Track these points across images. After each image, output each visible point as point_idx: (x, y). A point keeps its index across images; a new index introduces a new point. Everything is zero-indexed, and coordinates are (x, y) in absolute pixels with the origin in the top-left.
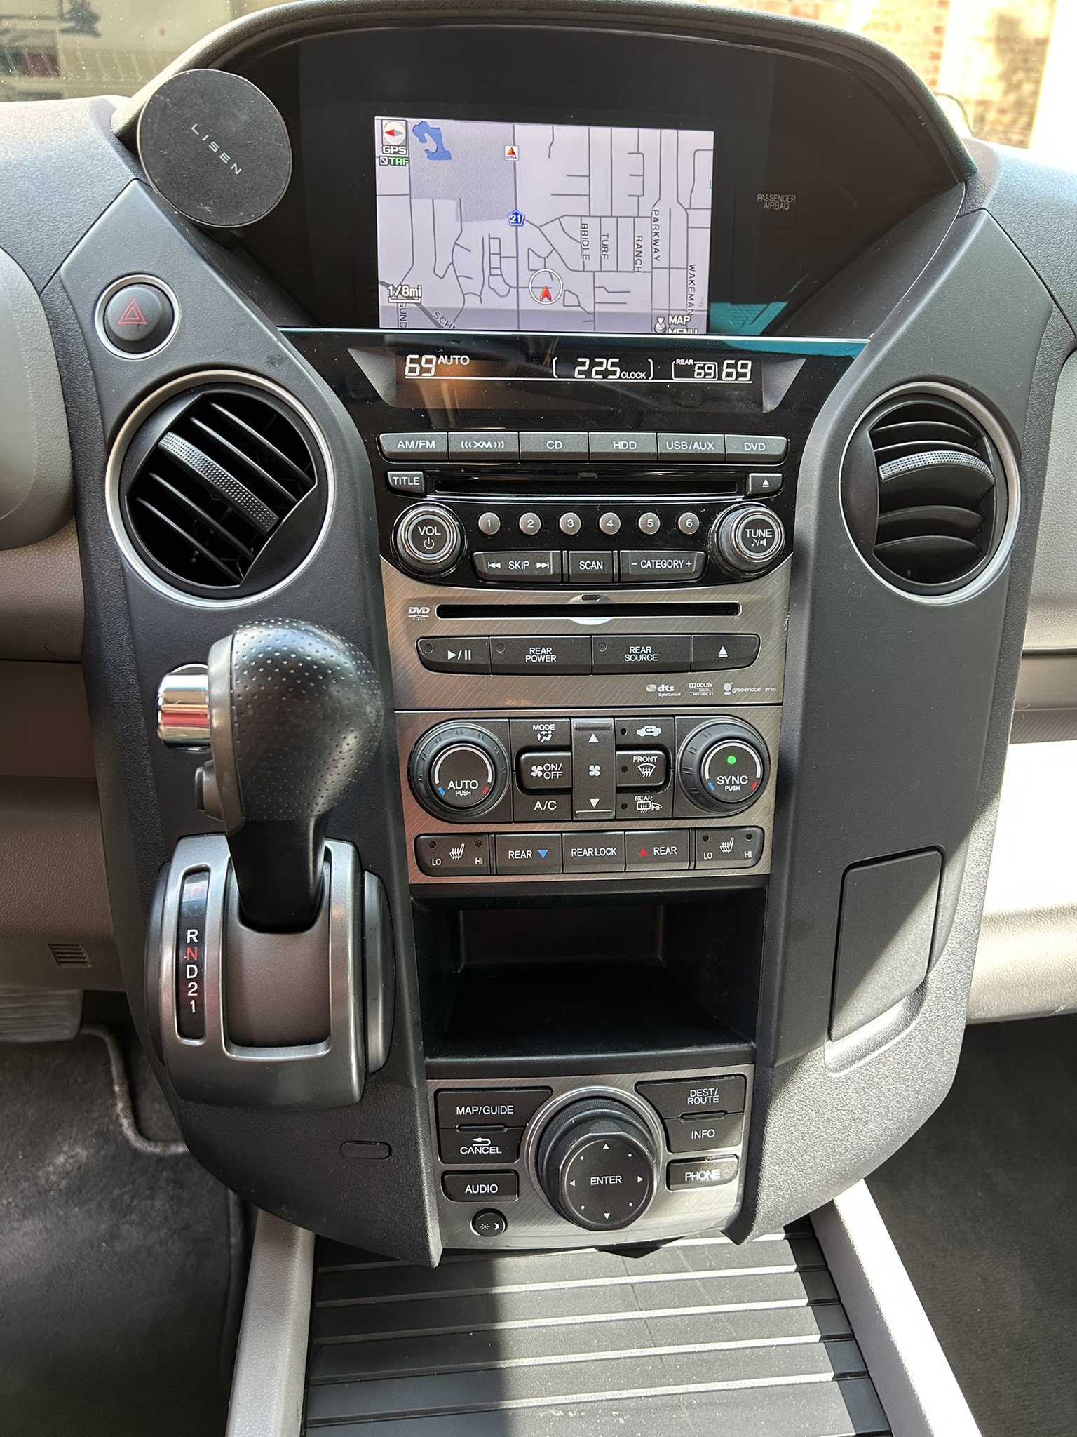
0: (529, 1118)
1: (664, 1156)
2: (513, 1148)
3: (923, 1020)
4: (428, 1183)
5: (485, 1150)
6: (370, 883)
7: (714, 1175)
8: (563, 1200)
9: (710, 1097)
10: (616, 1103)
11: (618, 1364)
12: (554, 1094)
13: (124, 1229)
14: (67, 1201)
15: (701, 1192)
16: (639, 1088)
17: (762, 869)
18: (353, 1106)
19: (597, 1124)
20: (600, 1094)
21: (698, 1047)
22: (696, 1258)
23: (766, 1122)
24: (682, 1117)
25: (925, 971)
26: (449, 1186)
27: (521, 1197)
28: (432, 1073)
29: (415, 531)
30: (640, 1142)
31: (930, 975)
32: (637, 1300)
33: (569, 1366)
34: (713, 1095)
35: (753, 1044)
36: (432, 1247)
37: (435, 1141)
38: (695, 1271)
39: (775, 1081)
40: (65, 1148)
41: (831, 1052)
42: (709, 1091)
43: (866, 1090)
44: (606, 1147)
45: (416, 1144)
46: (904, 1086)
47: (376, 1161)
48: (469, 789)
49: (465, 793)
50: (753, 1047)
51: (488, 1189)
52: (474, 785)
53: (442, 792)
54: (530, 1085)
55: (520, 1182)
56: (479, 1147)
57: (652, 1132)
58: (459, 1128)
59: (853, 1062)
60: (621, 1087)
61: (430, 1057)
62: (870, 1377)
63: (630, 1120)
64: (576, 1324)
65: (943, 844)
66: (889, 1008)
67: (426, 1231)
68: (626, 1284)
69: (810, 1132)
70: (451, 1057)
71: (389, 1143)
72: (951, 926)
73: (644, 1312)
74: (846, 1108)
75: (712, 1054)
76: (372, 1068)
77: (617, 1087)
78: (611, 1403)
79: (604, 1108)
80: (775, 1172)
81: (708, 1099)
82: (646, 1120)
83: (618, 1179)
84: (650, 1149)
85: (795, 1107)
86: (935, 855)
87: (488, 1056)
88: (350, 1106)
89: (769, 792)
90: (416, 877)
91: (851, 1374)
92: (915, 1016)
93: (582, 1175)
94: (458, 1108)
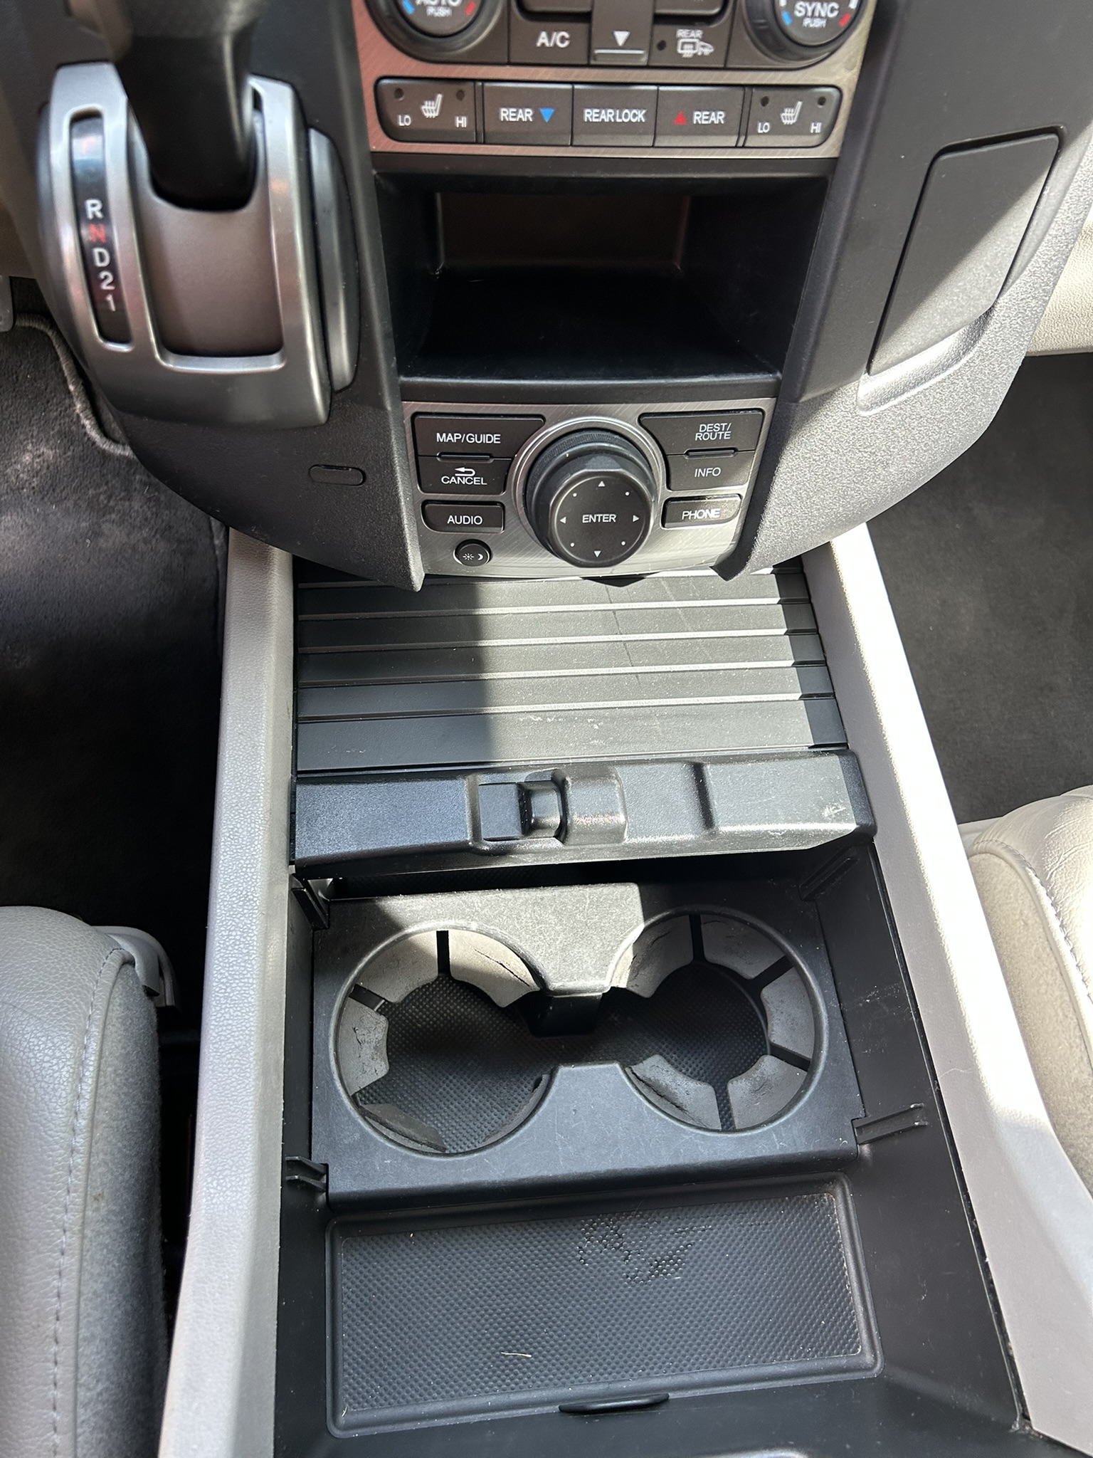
0: (518, 449)
1: (663, 493)
2: (500, 480)
3: (977, 354)
4: (407, 512)
5: (469, 481)
6: (319, 146)
7: (713, 514)
8: (552, 537)
9: (721, 433)
10: (616, 437)
11: (595, 680)
12: (546, 423)
13: (106, 527)
14: (43, 499)
15: (697, 530)
16: (642, 420)
17: (828, 150)
18: (317, 427)
19: (593, 459)
20: (599, 426)
21: (716, 376)
22: (679, 587)
23: (778, 462)
24: (687, 454)
25: (997, 295)
26: (430, 515)
27: (507, 529)
28: (408, 393)
30: (640, 480)
31: (1001, 300)
32: (618, 625)
33: (548, 680)
34: (725, 430)
35: (779, 375)
36: (413, 574)
37: (413, 469)
38: (678, 600)
39: (797, 418)
40: (30, 447)
41: (866, 386)
42: (721, 427)
43: (895, 431)
44: (602, 484)
45: (393, 472)
46: (936, 428)
47: (349, 487)
48: (448, 6)
50: (778, 378)
51: (472, 520)
54: (520, 413)
55: (506, 515)
56: (461, 477)
57: (653, 468)
58: (439, 456)
59: (888, 399)
60: (623, 418)
61: (407, 375)
62: (835, 698)
63: (631, 455)
64: (556, 644)
65: (1065, 125)
66: (943, 339)
67: (407, 559)
68: (609, 610)
69: (825, 474)
70: (429, 377)
71: (363, 469)
72: (1042, 239)
73: (624, 636)
74: (869, 450)
75: (730, 385)
76: (338, 386)
77: (618, 418)
78: (587, 712)
79: (603, 442)
80: (779, 514)
81: (718, 435)
82: (647, 455)
83: (613, 517)
84: (649, 487)
85: (814, 447)
86: (1052, 140)
87: (473, 378)
88: (315, 426)
89: (860, 34)
90: (380, 142)
91: (818, 695)
92: (969, 349)
93: (575, 511)
94: (438, 435)
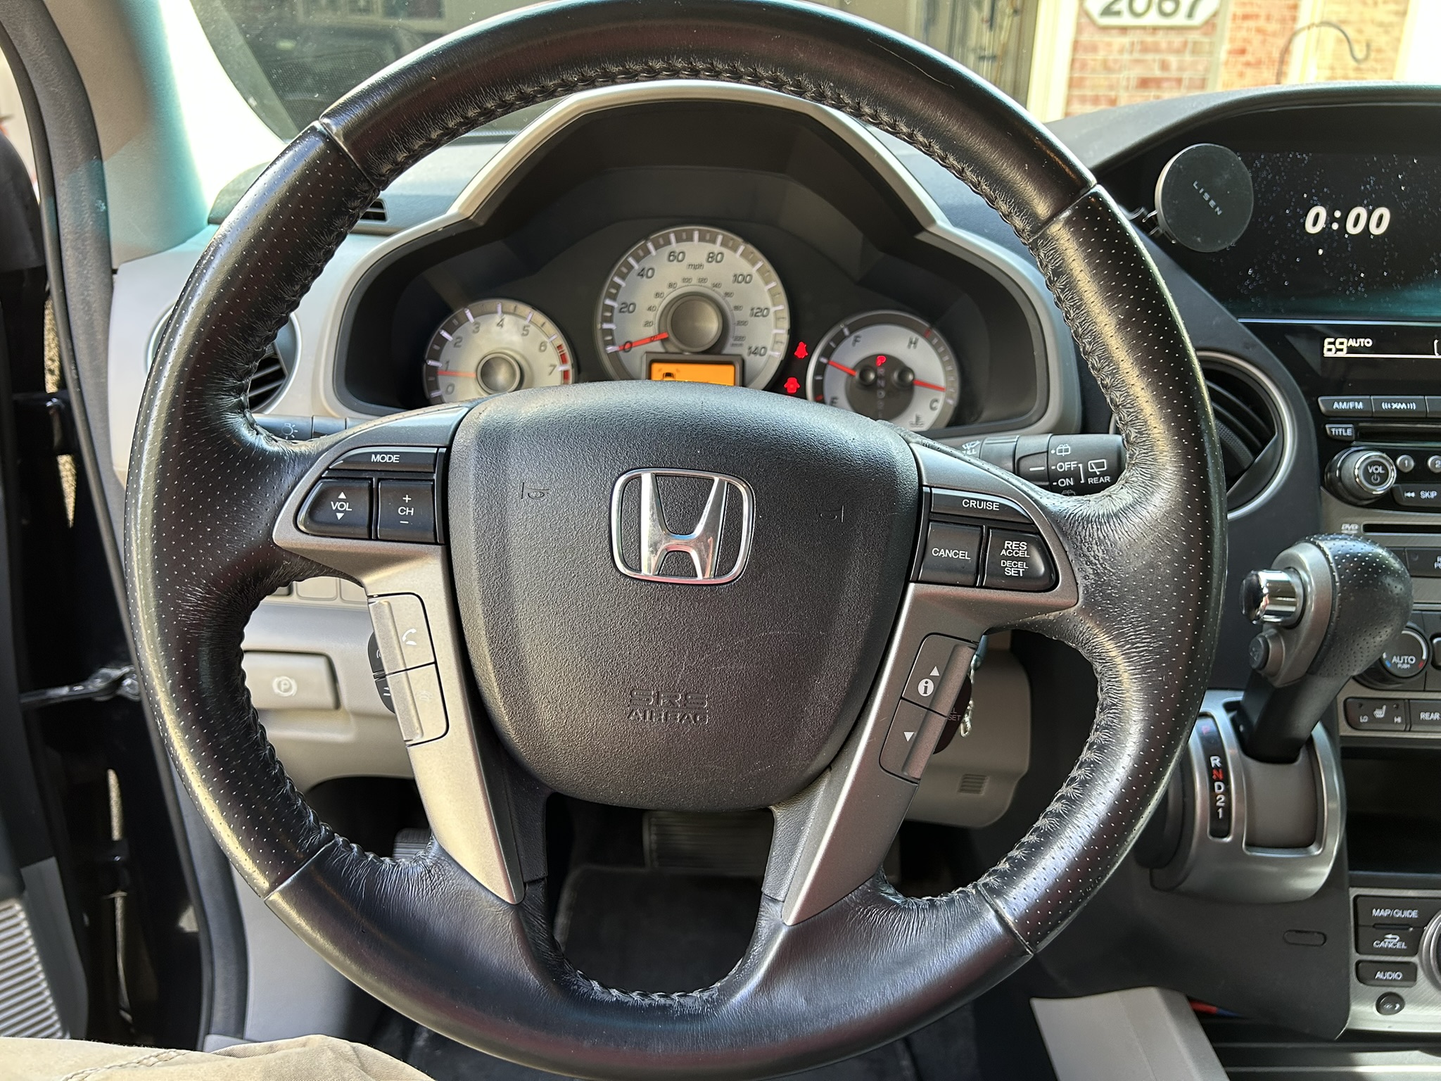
2: (1414, 948)
5: (1394, 945)
27: (1417, 988)
28: (1354, 883)
29: (1366, 470)
37: (1353, 936)
45: (1348, 935)
47: (1313, 947)
48: (1408, 663)
49: (1406, 666)
51: (1395, 976)
52: (1412, 660)
53: (1388, 664)
54: (1429, 896)
55: (1417, 974)
56: (1389, 942)
58: (1374, 927)
61: (1352, 870)
70: (1369, 871)
71: (1325, 934)
87: (1396, 872)
94: (1374, 911)
